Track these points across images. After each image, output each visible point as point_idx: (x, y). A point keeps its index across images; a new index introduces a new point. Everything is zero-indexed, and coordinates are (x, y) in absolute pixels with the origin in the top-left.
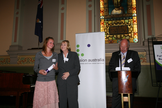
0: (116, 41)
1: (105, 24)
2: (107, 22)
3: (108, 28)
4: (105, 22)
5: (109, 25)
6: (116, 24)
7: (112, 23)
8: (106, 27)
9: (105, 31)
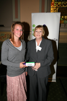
0: (63, 21)
1: (55, 5)
2: (57, 2)
3: (58, 8)
4: (55, 3)
5: (58, 6)
6: (65, 5)
7: (61, 4)
8: (56, 8)
9: (55, 11)
